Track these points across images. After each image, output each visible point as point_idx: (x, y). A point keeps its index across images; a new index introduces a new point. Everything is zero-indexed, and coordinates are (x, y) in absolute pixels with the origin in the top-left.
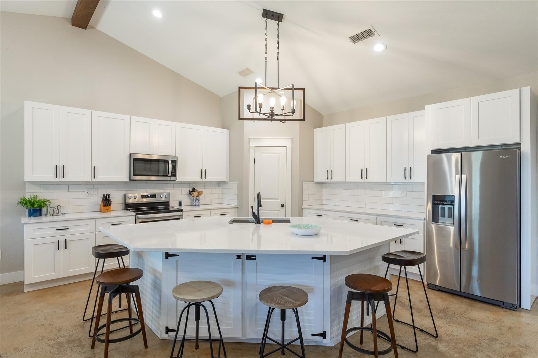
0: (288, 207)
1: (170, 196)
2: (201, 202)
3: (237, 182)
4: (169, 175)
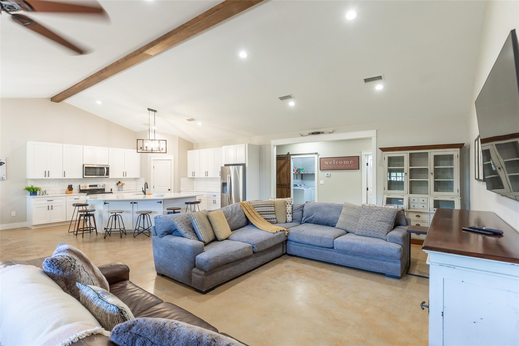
0: (172, 190)
1: (106, 186)
2: (124, 189)
3: (144, 178)
4: (105, 175)
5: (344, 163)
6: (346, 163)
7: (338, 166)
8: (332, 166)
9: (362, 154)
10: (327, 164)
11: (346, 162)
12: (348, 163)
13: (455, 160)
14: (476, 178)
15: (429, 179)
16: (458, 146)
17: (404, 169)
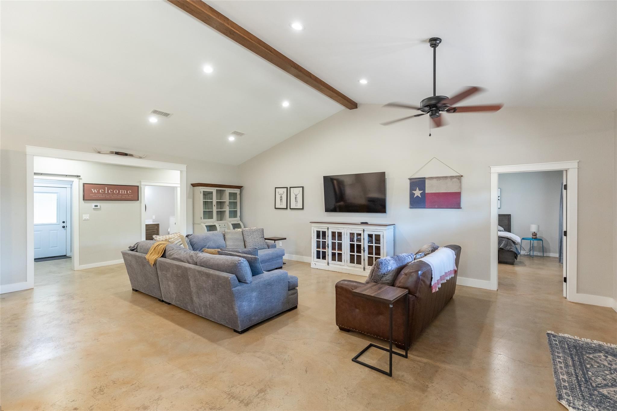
5: (121, 193)
6: (123, 193)
7: (113, 196)
8: (104, 195)
9: (141, 183)
10: (96, 192)
11: (123, 191)
12: (125, 193)
13: (238, 197)
14: (275, 208)
15: (227, 209)
16: (240, 187)
17: (212, 202)
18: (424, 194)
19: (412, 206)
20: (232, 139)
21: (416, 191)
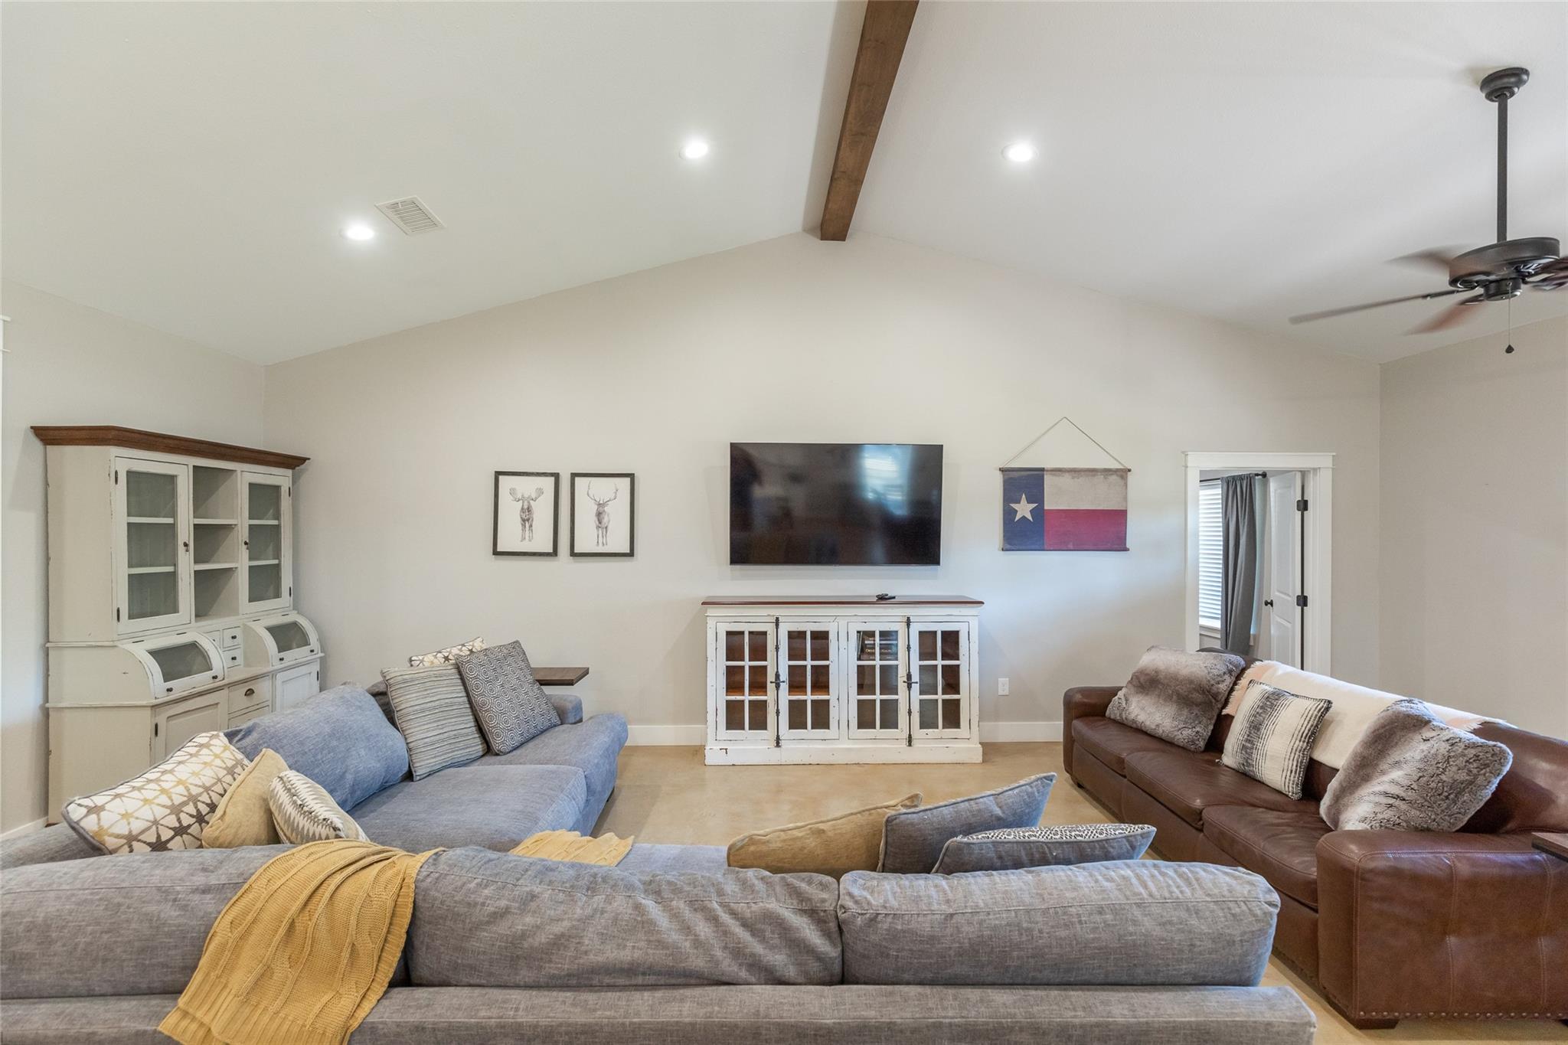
13: (286, 503)
14: (496, 553)
15: (240, 562)
16: (293, 463)
17: (172, 527)
18: (1039, 512)
19: (1010, 544)
20: (361, 232)
21: (1019, 503)
